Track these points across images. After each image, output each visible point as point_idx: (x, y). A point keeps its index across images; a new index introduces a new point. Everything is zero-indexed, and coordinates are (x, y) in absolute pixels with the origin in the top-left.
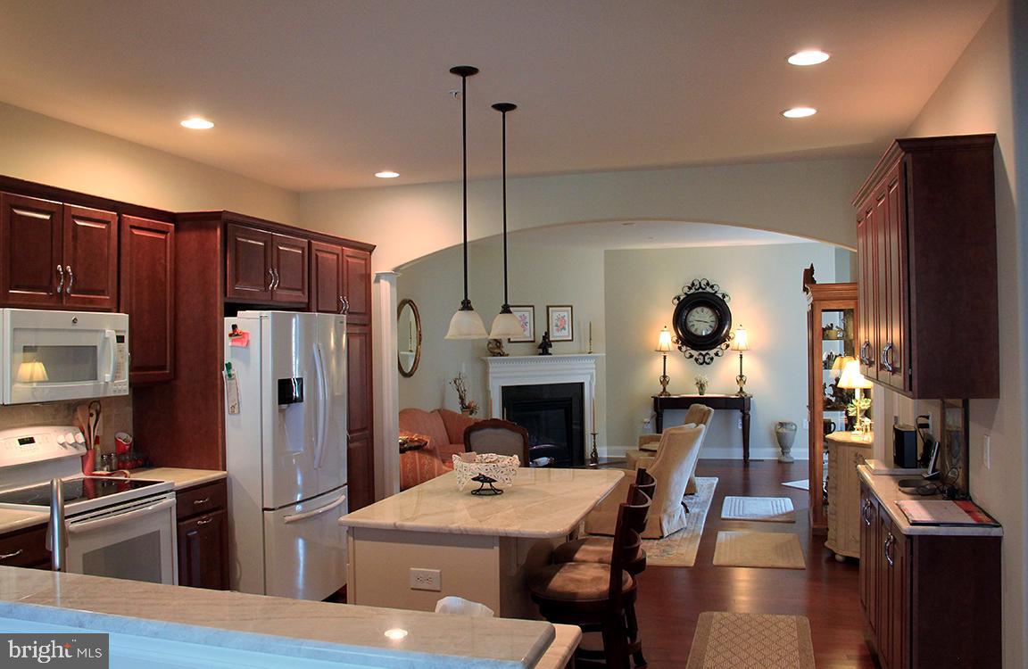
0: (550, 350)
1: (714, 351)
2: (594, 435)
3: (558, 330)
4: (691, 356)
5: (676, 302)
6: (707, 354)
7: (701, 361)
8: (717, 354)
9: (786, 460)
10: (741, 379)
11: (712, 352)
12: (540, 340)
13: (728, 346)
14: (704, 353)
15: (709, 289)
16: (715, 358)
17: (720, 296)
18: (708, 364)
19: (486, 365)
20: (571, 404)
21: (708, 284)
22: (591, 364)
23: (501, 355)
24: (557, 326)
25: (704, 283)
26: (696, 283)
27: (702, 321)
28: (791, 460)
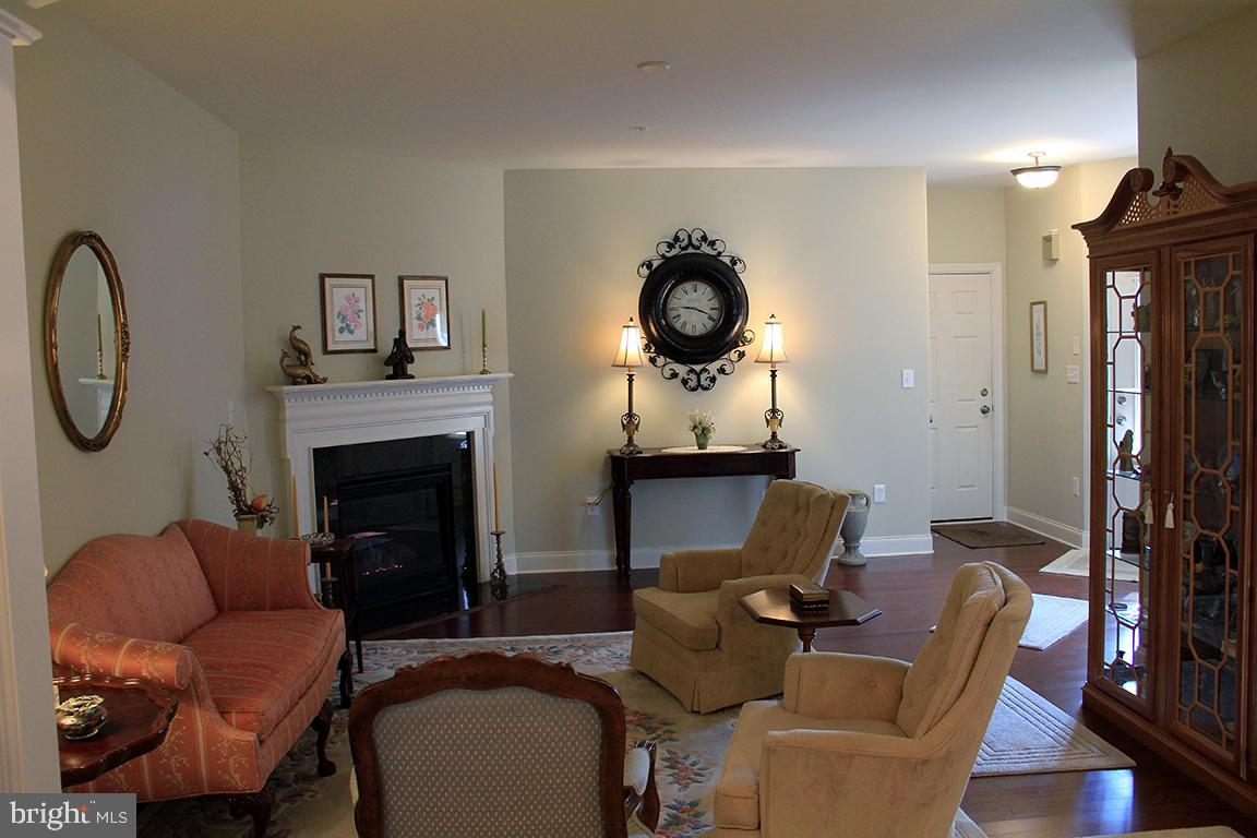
0: (411, 369)
1: (717, 364)
2: (498, 536)
3: (421, 327)
4: (674, 375)
5: (645, 271)
6: (704, 370)
7: (693, 384)
8: (722, 371)
9: (852, 560)
10: (774, 417)
11: (713, 367)
12: (387, 347)
13: (742, 355)
14: (698, 368)
15: (706, 249)
16: (720, 377)
17: (727, 261)
18: (706, 389)
19: (276, 405)
20: (450, 476)
21: (704, 238)
22: (483, 394)
23: (310, 382)
24: (419, 318)
25: (696, 236)
26: (682, 236)
27: (693, 308)
28: (862, 562)
